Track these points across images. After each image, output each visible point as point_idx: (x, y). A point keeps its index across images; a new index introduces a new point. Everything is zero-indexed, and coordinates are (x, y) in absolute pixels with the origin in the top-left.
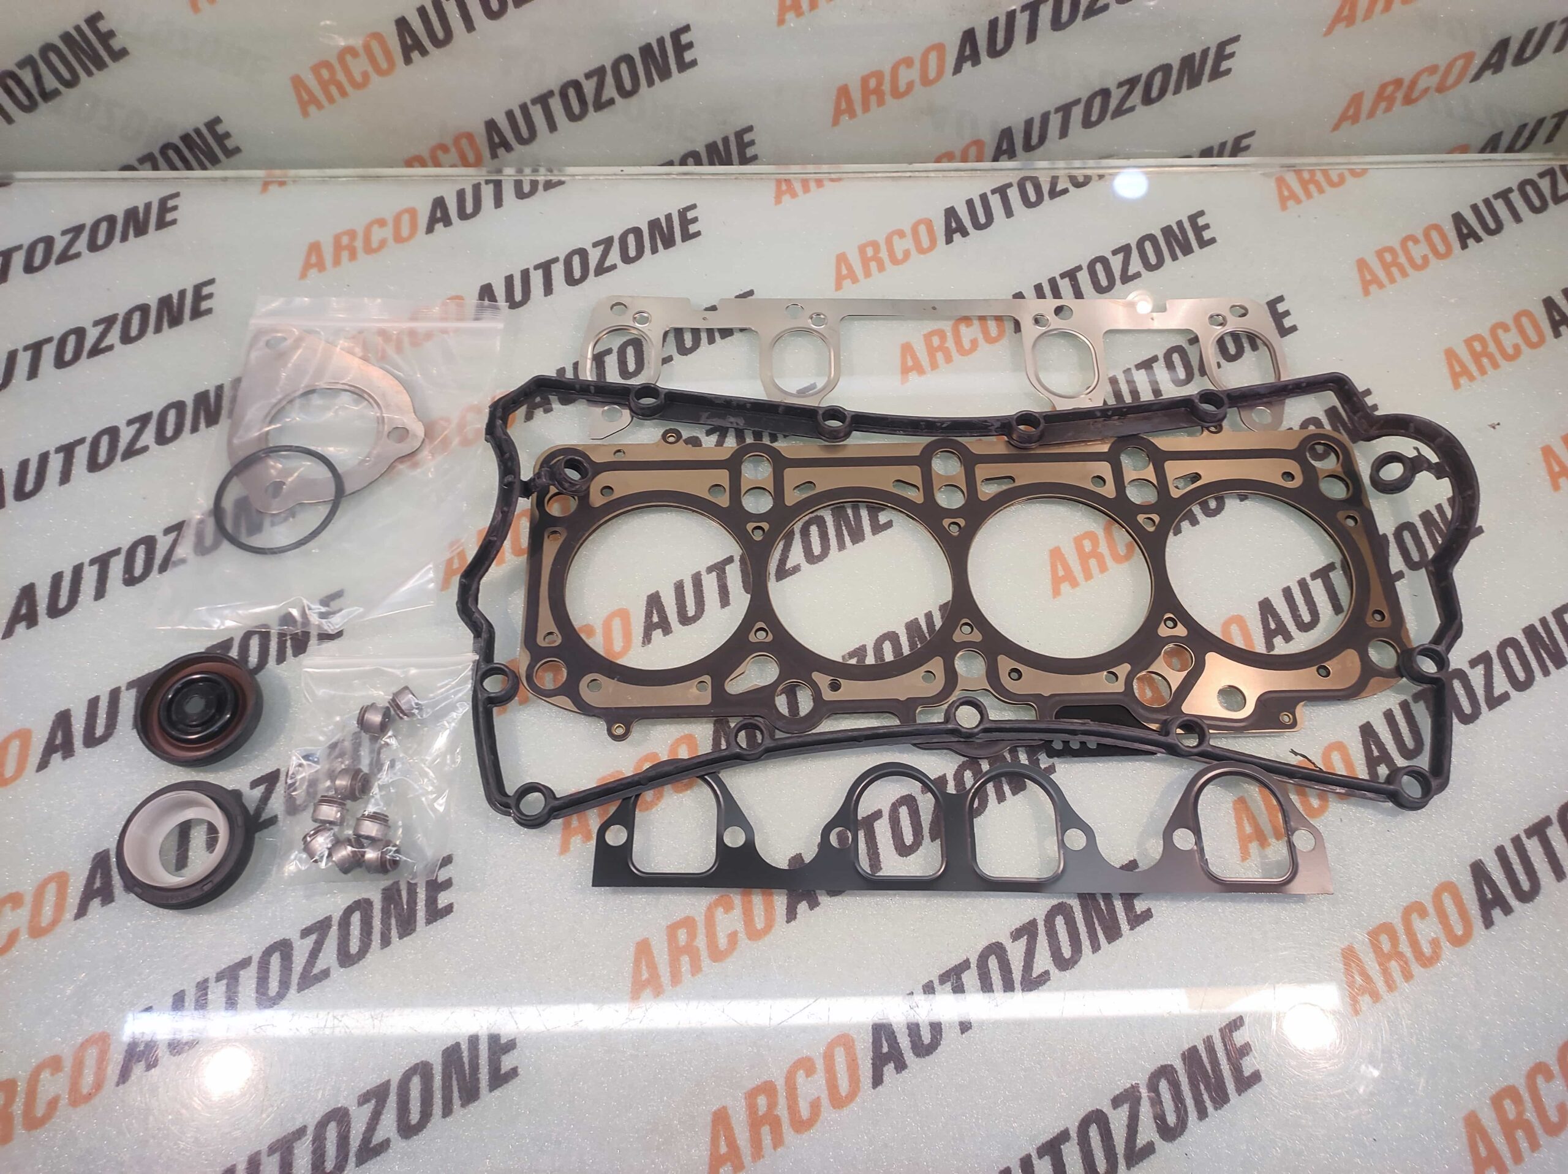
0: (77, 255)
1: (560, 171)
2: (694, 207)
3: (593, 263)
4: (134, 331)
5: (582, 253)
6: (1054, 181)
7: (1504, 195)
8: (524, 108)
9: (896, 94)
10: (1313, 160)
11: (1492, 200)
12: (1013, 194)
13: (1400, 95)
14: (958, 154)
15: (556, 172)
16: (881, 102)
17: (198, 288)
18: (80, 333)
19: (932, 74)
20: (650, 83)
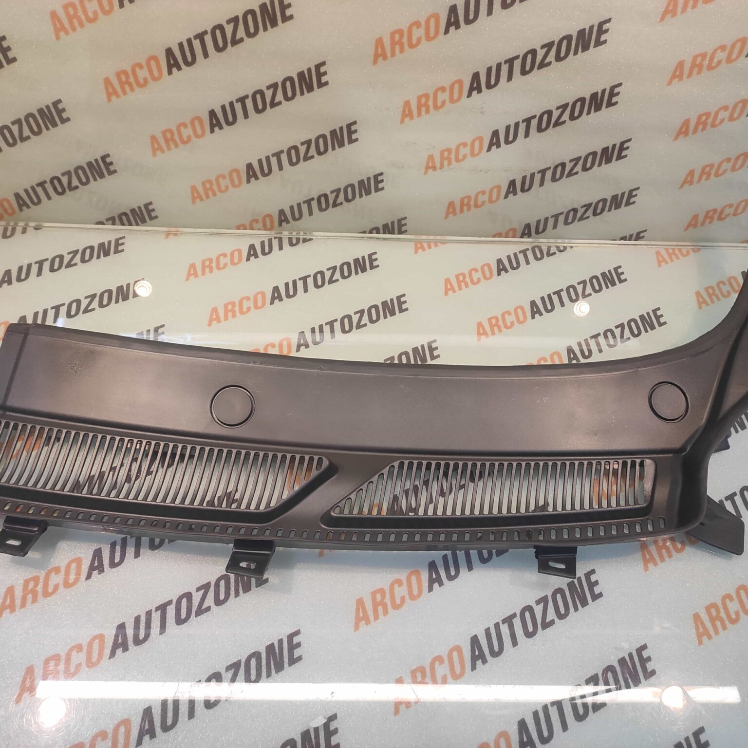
0: (76, 264)
1: (310, 233)
2: (375, 253)
3: (327, 279)
4: (105, 302)
6: (549, 248)
8: (299, 205)
9: (476, 206)
10: (674, 243)
12: (530, 255)
13: (716, 216)
14: (504, 234)
15: (308, 234)
16: (469, 209)
18: (78, 302)
19: (494, 198)
20: (361, 196)
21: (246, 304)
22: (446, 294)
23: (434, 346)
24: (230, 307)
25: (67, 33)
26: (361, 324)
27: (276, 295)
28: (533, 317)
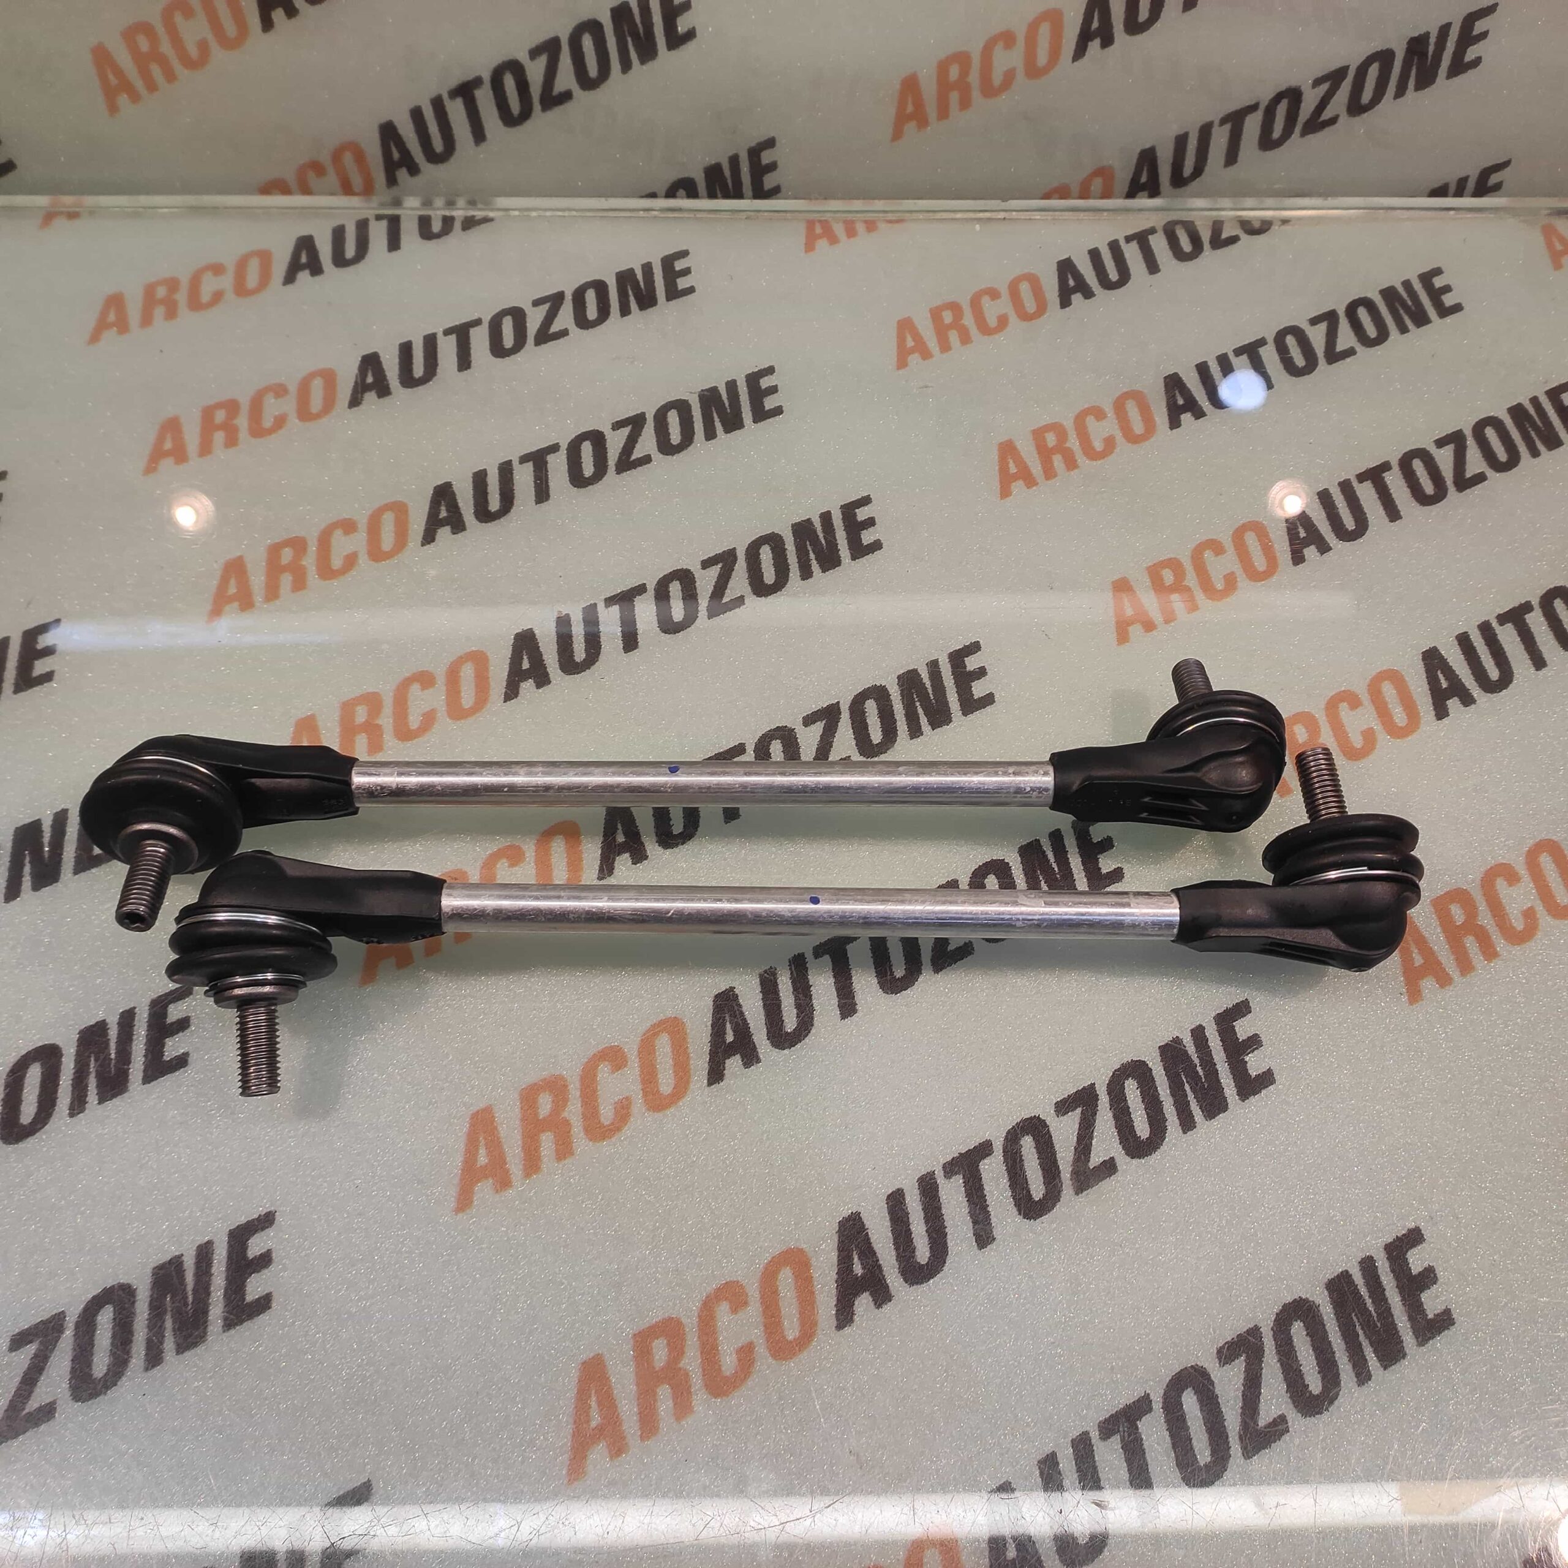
2: (684, 254)
5: (518, 315)
6: (1217, 227)
8: (438, 104)
9: (989, 90)
12: (1159, 244)
14: (1075, 189)
15: (480, 206)
16: (965, 103)
19: (1042, 58)
20: (626, 66)
21: (272, 407)
22: (902, 364)
23: (862, 514)
24: (220, 416)
26: (633, 457)
27: (370, 379)
28: (1174, 423)
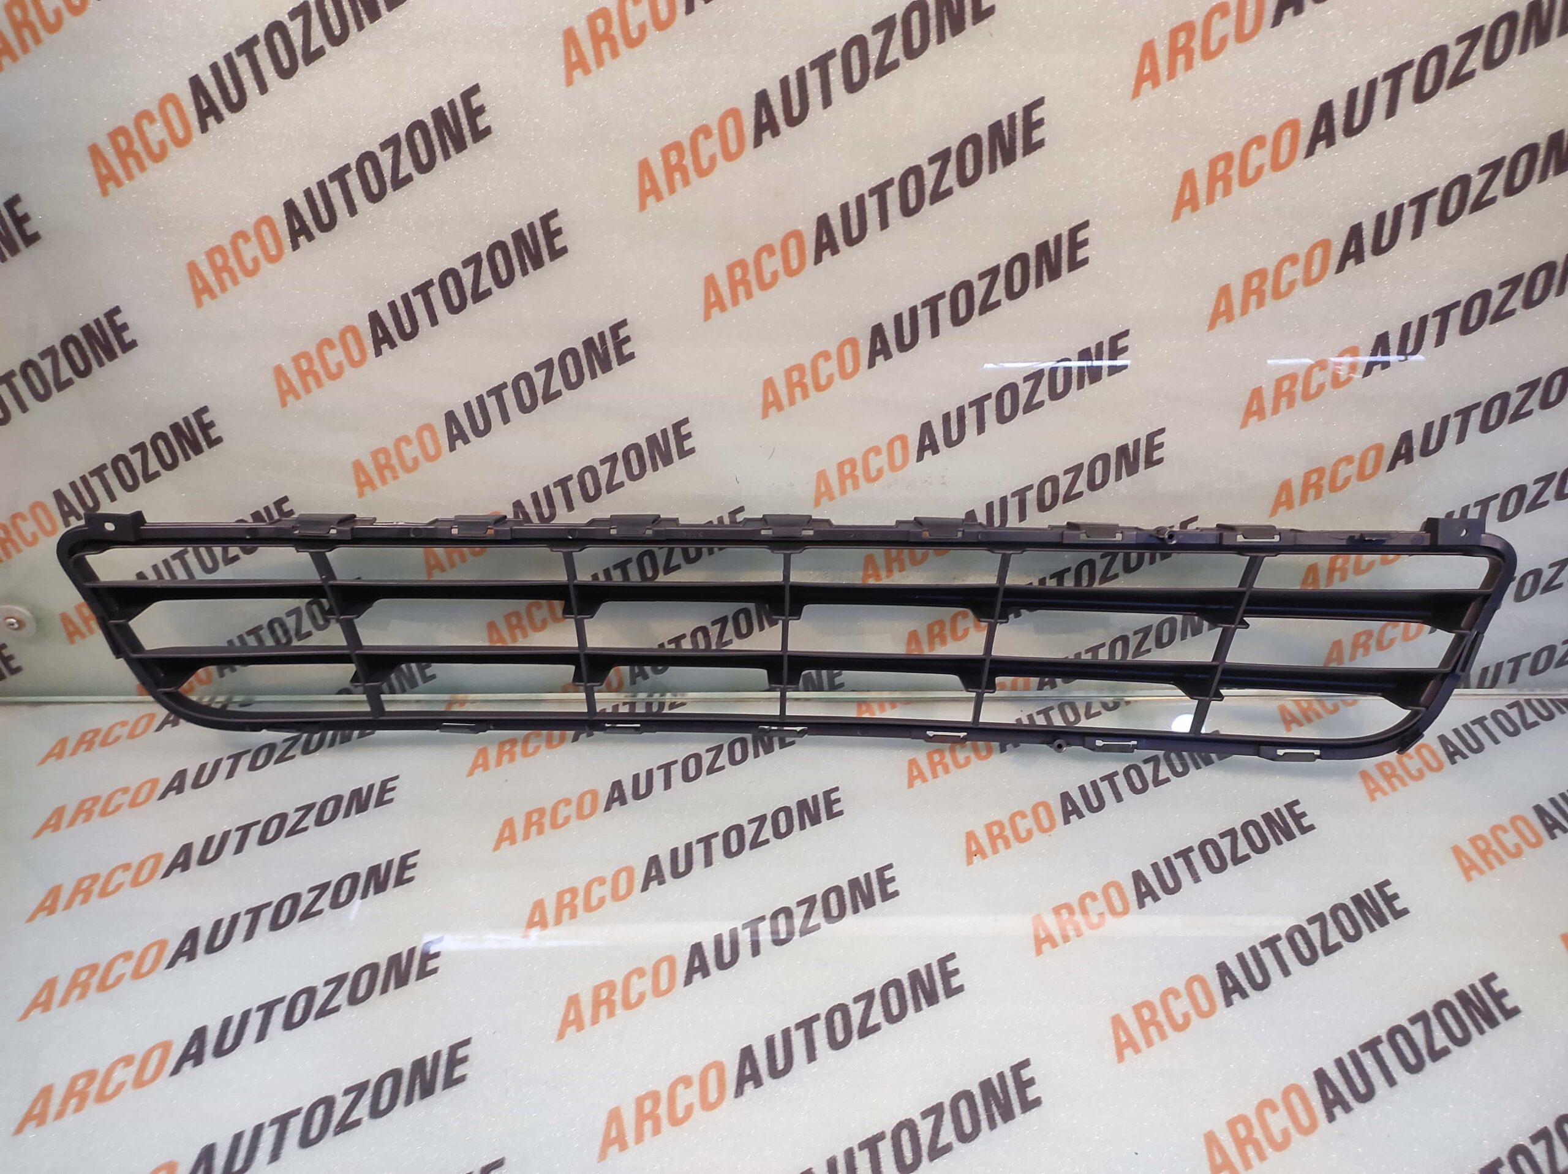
1: (683, 695)
3: (705, 765)
4: (327, 815)
7: (1480, 721)
11: (1470, 725)
17: (384, 783)
18: (283, 817)
25: (298, 397)
